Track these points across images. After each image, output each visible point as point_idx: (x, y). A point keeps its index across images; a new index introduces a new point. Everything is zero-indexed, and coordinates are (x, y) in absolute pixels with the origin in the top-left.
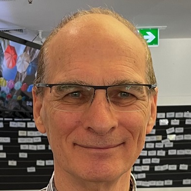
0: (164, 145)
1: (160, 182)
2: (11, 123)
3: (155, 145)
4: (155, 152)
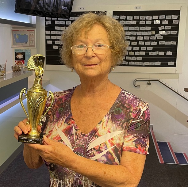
0: (156, 38)
1: (152, 63)
2: (56, 21)
3: (150, 38)
4: (150, 42)
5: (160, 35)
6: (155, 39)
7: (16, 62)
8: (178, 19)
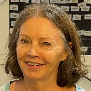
0: (80, 9)
3: (70, 9)
5: (86, 5)
6: (78, 10)
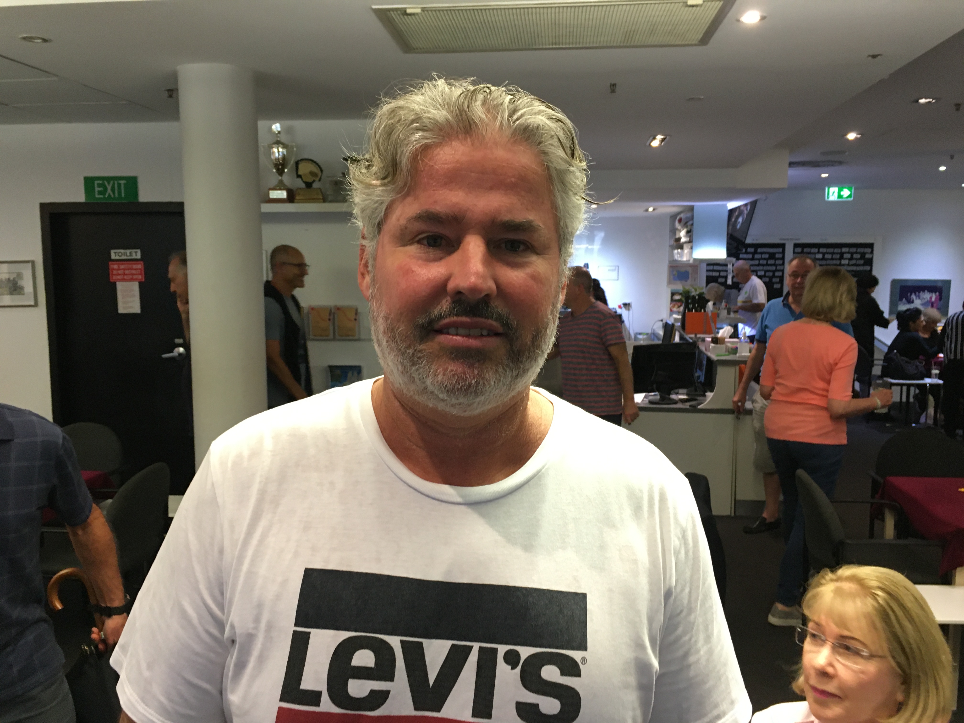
7: (672, 305)
8: (872, 252)
